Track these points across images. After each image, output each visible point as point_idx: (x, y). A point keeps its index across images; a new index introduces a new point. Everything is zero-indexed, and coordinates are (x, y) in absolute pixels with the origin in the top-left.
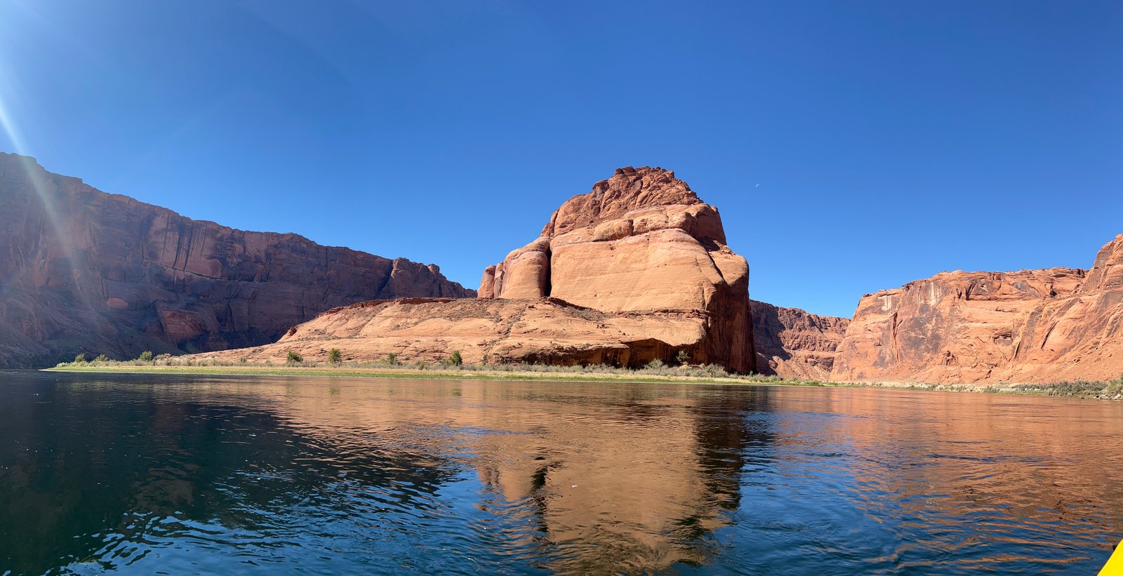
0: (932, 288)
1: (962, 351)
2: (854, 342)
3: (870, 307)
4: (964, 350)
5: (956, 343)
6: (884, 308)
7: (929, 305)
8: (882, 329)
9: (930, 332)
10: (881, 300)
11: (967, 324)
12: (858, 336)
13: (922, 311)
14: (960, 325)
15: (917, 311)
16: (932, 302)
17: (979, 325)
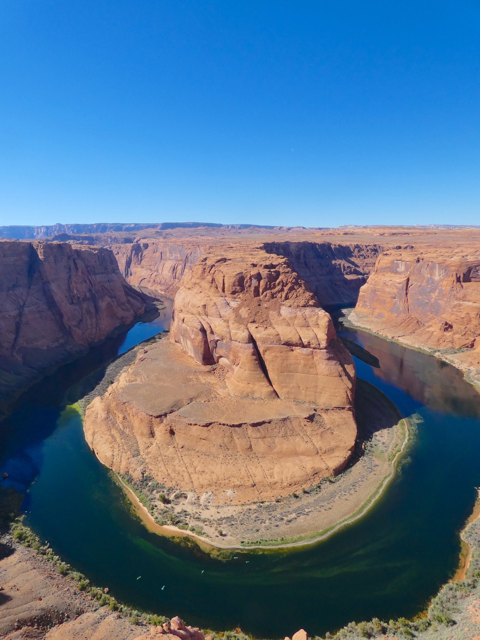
0: (437, 268)
1: (456, 321)
2: (375, 290)
3: (388, 267)
4: (457, 321)
5: (452, 314)
6: (399, 270)
7: (434, 280)
8: (397, 288)
9: (433, 299)
10: (397, 264)
11: (461, 302)
12: (378, 287)
13: (428, 282)
14: (456, 302)
15: (425, 281)
16: (437, 278)
17: (470, 304)
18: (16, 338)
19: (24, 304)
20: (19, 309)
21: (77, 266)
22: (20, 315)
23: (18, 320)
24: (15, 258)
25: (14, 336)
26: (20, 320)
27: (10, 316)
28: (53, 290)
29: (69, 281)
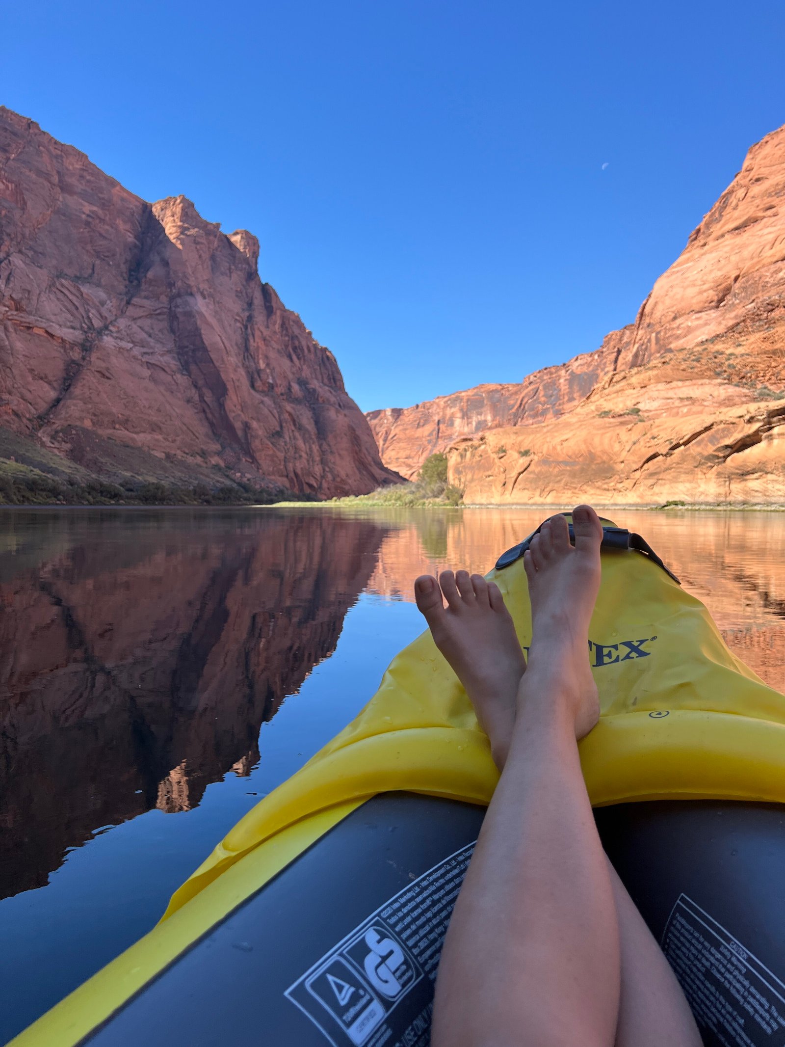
18: (58, 401)
19: (106, 328)
20: (86, 332)
21: (270, 302)
22: (86, 347)
23: (76, 355)
24: (95, 208)
25: (53, 394)
26: (84, 358)
27: (52, 336)
28: (200, 314)
29: (246, 327)
